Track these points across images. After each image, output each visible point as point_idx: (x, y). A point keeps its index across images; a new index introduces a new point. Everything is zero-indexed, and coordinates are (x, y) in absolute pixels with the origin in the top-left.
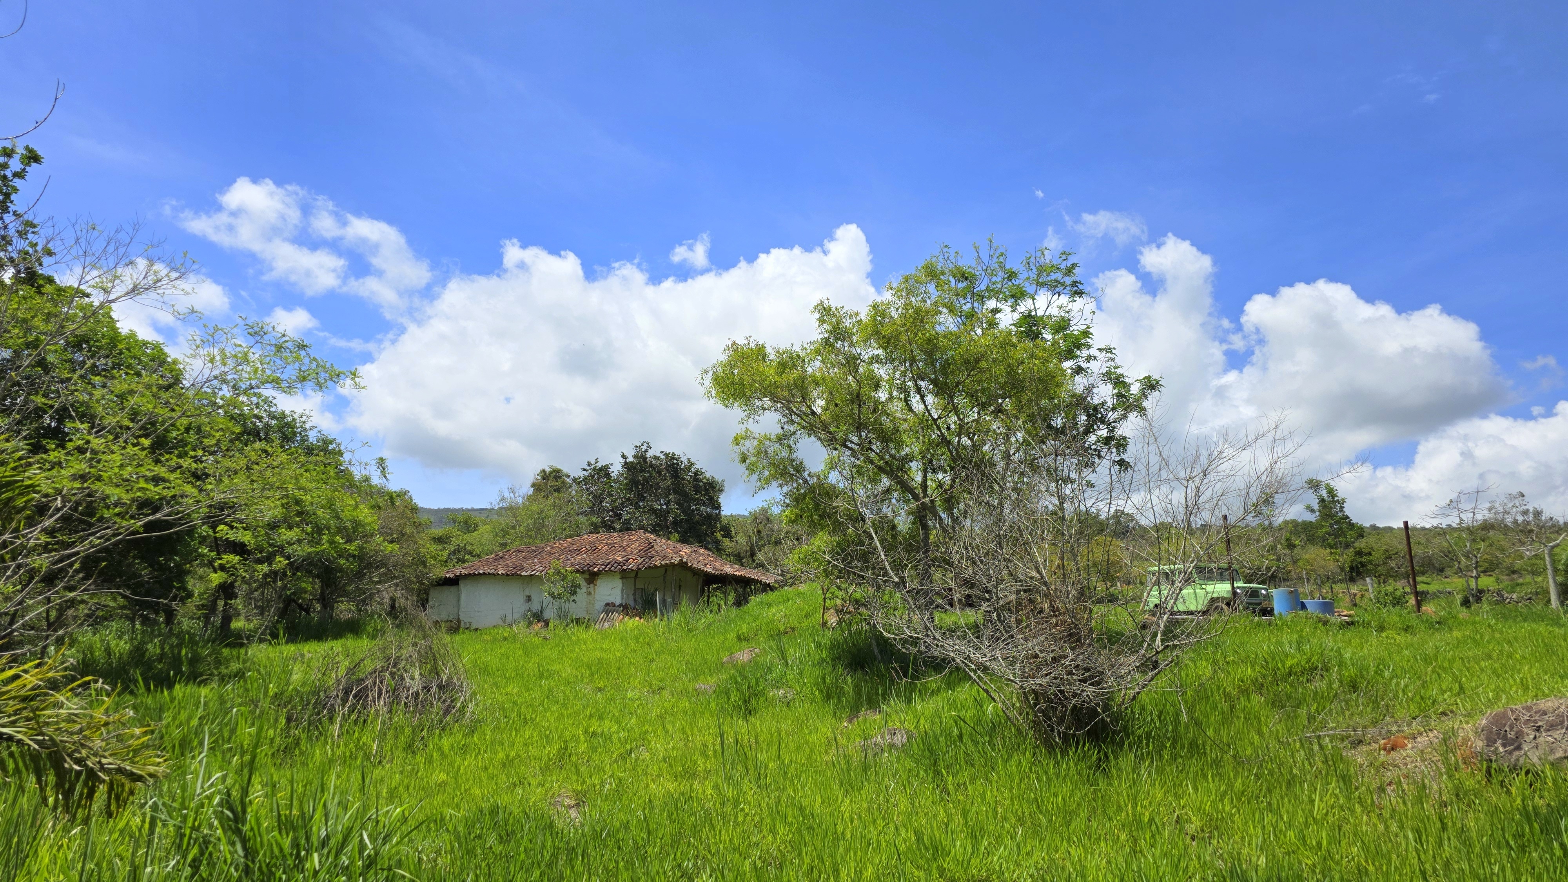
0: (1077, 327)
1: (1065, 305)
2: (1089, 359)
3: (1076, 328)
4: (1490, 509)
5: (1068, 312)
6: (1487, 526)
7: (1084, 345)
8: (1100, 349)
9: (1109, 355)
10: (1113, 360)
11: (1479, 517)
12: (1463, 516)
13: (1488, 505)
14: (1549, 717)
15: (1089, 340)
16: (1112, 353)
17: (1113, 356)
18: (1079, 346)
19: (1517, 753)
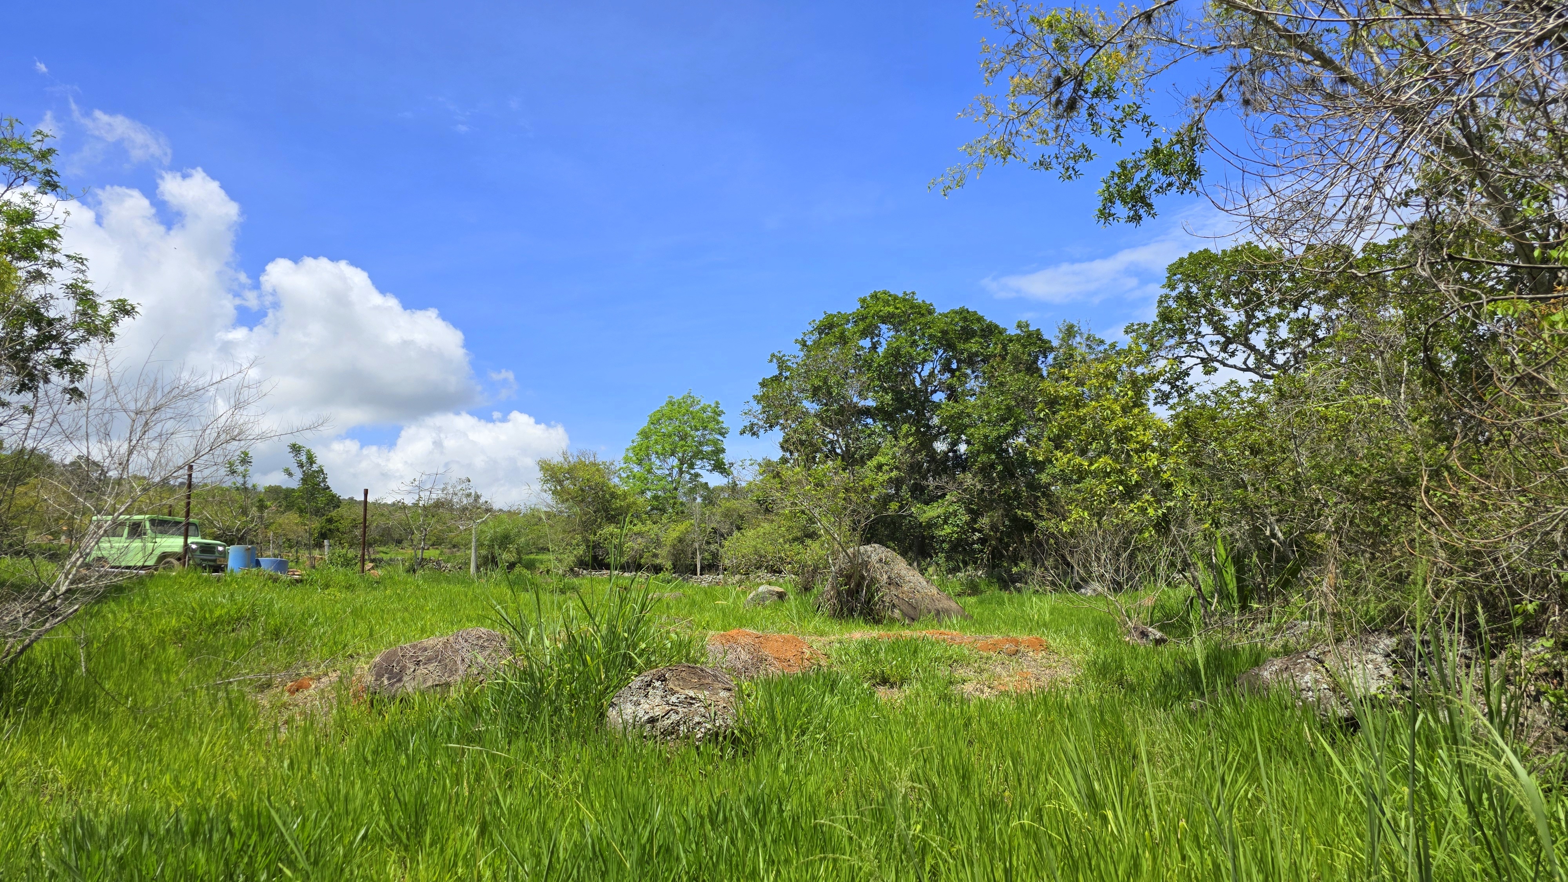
0: (43, 223)
1: (32, 194)
2: (52, 264)
3: (40, 224)
4: (443, 490)
5: (34, 204)
6: (438, 504)
7: (47, 246)
8: (67, 256)
9: (79, 265)
10: (83, 272)
11: (434, 496)
12: (422, 494)
13: (442, 486)
14: (429, 653)
15: (55, 242)
16: (82, 263)
17: (84, 268)
18: (41, 247)
19: (398, 685)
